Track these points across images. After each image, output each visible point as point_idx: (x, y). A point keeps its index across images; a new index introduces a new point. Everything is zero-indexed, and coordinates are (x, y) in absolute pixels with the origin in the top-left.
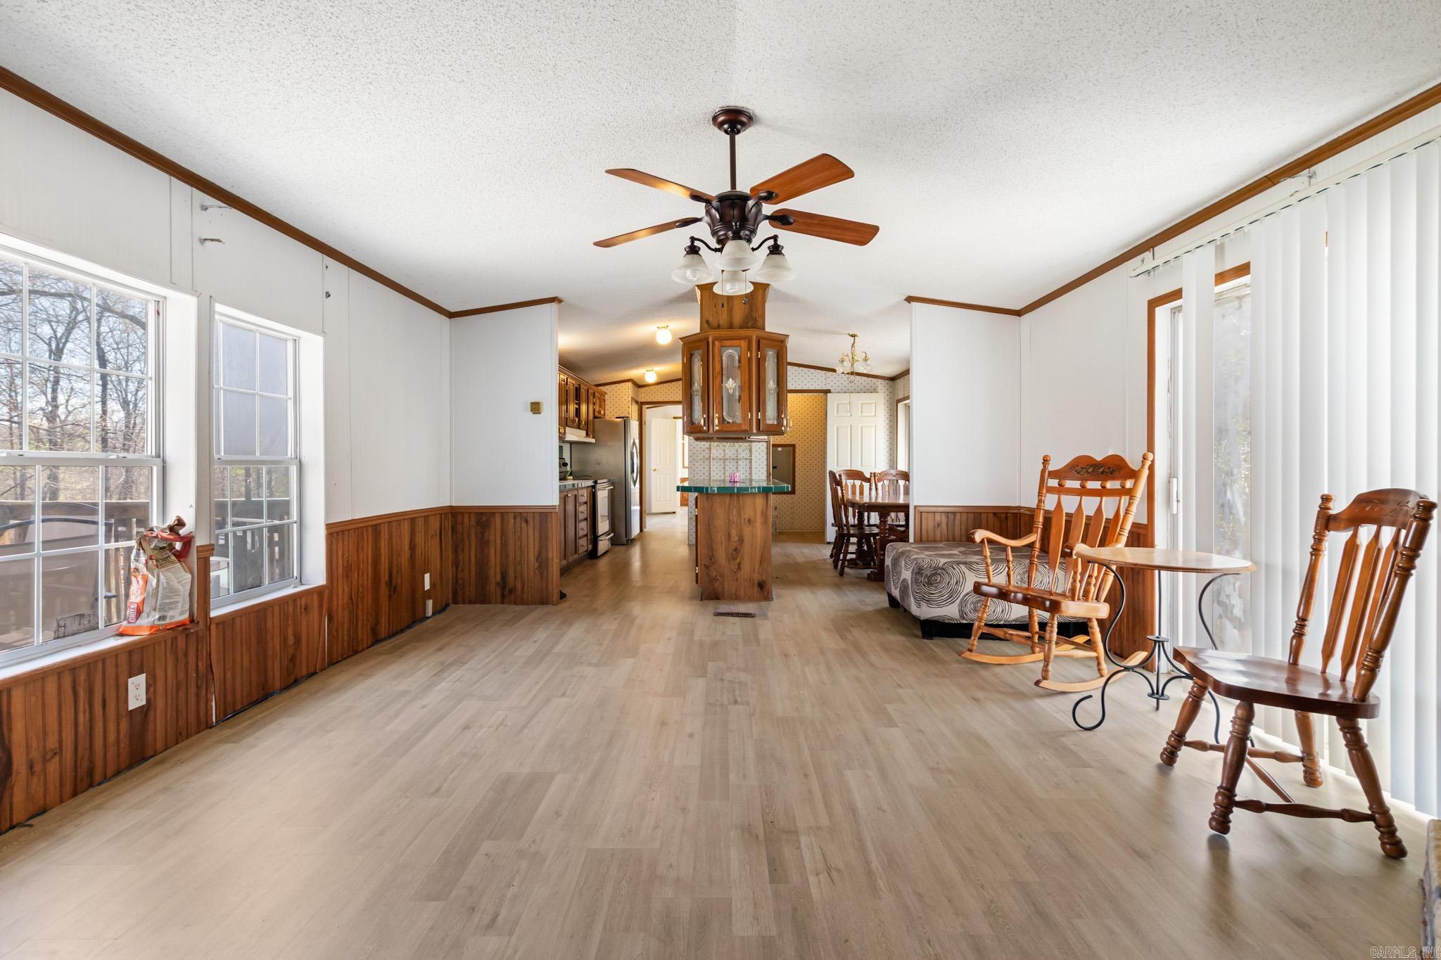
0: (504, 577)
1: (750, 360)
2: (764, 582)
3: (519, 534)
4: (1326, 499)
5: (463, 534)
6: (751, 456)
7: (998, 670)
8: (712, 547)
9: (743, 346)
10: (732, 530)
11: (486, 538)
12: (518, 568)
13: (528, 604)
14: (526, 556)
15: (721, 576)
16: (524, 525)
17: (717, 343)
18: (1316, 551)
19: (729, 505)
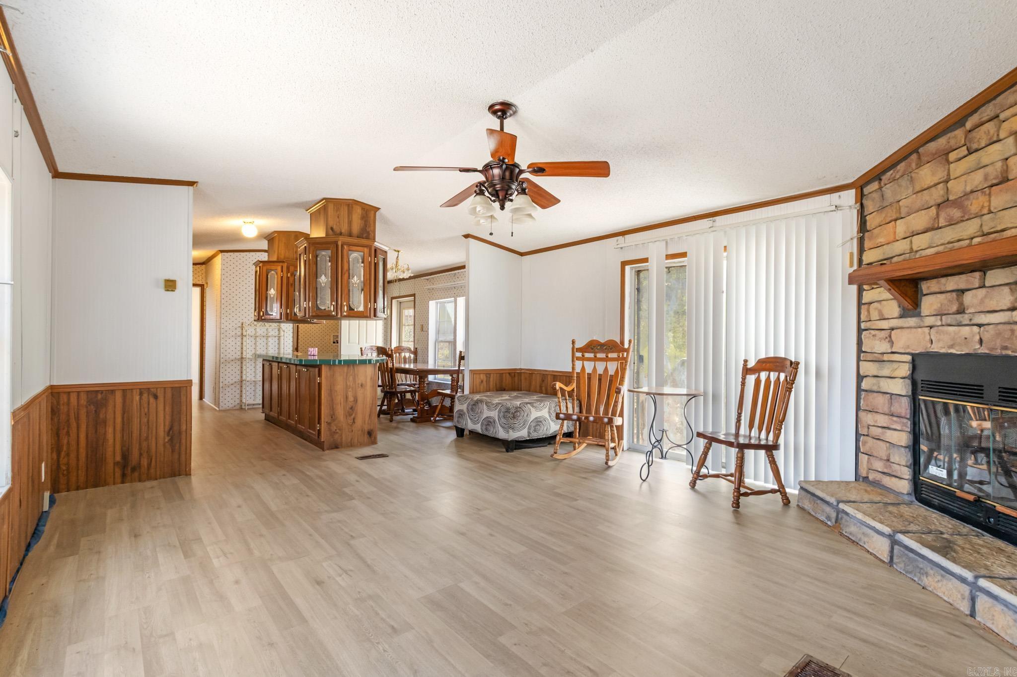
0: (125, 456)
1: (370, 263)
2: (372, 430)
3: (146, 410)
4: (746, 361)
5: (68, 415)
6: (279, 334)
7: (565, 461)
8: (333, 407)
9: (365, 252)
10: (349, 392)
11: (102, 416)
12: (145, 444)
13: (156, 479)
14: (154, 432)
15: (340, 430)
16: (152, 400)
17: (345, 247)
18: (743, 384)
19: (347, 374)
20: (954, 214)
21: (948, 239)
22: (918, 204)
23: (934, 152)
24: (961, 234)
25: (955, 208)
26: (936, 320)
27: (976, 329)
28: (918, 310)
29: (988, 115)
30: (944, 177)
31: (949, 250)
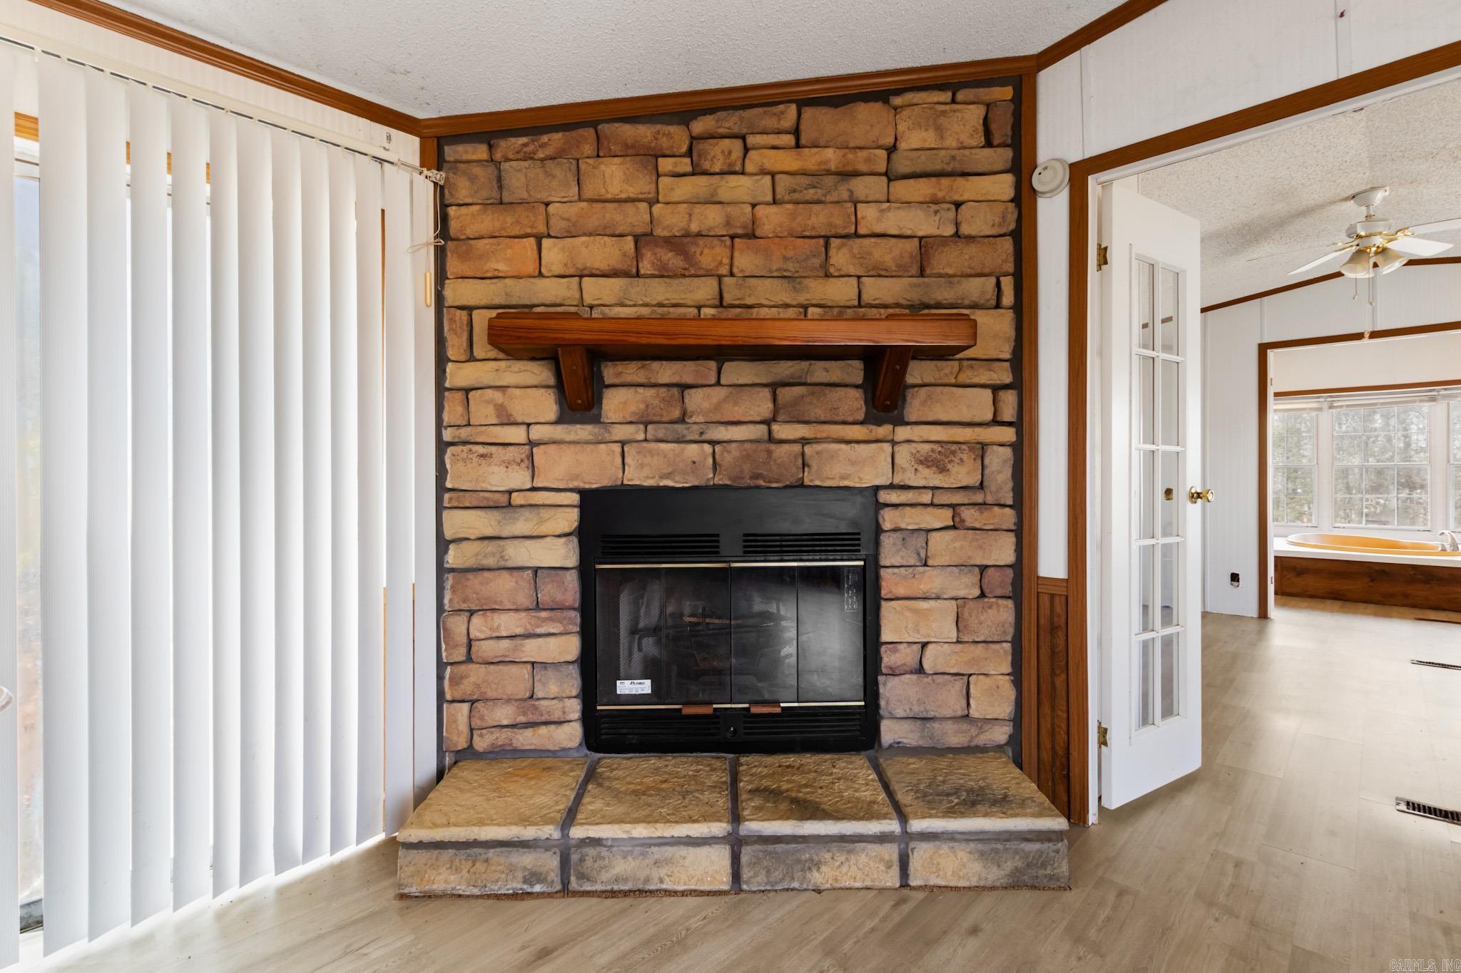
20: (668, 260)
21: (660, 298)
22: (593, 222)
23: (629, 142)
24: (683, 296)
25: (671, 251)
26: (637, 432)
27: (708, 448)
28: (594, 411)
29: (729, 128)
30: (649, 193)
31: (659, 316)
